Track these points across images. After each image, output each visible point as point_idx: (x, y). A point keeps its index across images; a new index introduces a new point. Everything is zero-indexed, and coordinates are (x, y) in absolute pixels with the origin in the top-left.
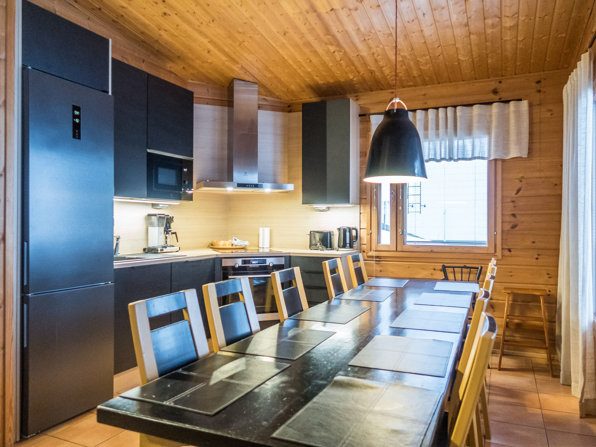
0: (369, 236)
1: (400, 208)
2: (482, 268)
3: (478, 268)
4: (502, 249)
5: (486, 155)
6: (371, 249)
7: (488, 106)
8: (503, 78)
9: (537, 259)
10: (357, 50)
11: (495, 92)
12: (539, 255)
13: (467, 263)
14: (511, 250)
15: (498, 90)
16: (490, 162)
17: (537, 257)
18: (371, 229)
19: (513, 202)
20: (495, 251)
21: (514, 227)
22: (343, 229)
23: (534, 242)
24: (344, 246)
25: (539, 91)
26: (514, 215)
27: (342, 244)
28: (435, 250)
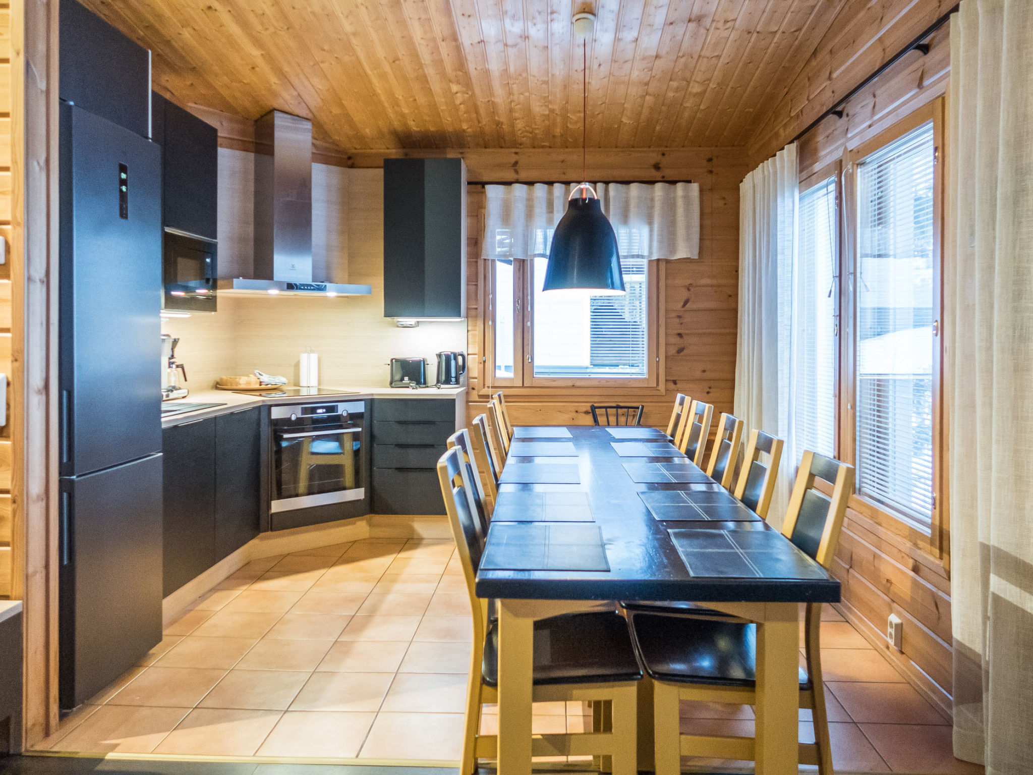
0: (482, 366)
1: (529, 324)
2: (643, 407)
3: (638, 408)
4: (667, 381)
5: (646, 253)
6: (484, 385)
7: (649, 186)
8: (668, 149)
9: (708, 393)
10: (491, 94)
11: (657, 167)
12: (710, 388)
13: (619, 402)
14: (677, 382)
15: (660, 166)
16: (650, 262)
17: (708, 390)
18: (484, 356)
19: (679, 317)
20: (658, 385)
21: (680, 351)
22: (445, 355)
23: (704, 371)
24: (448, 381)
25: (711, 172)
26: (680, 335)
27: (443, 378)
28: (578, 384)
